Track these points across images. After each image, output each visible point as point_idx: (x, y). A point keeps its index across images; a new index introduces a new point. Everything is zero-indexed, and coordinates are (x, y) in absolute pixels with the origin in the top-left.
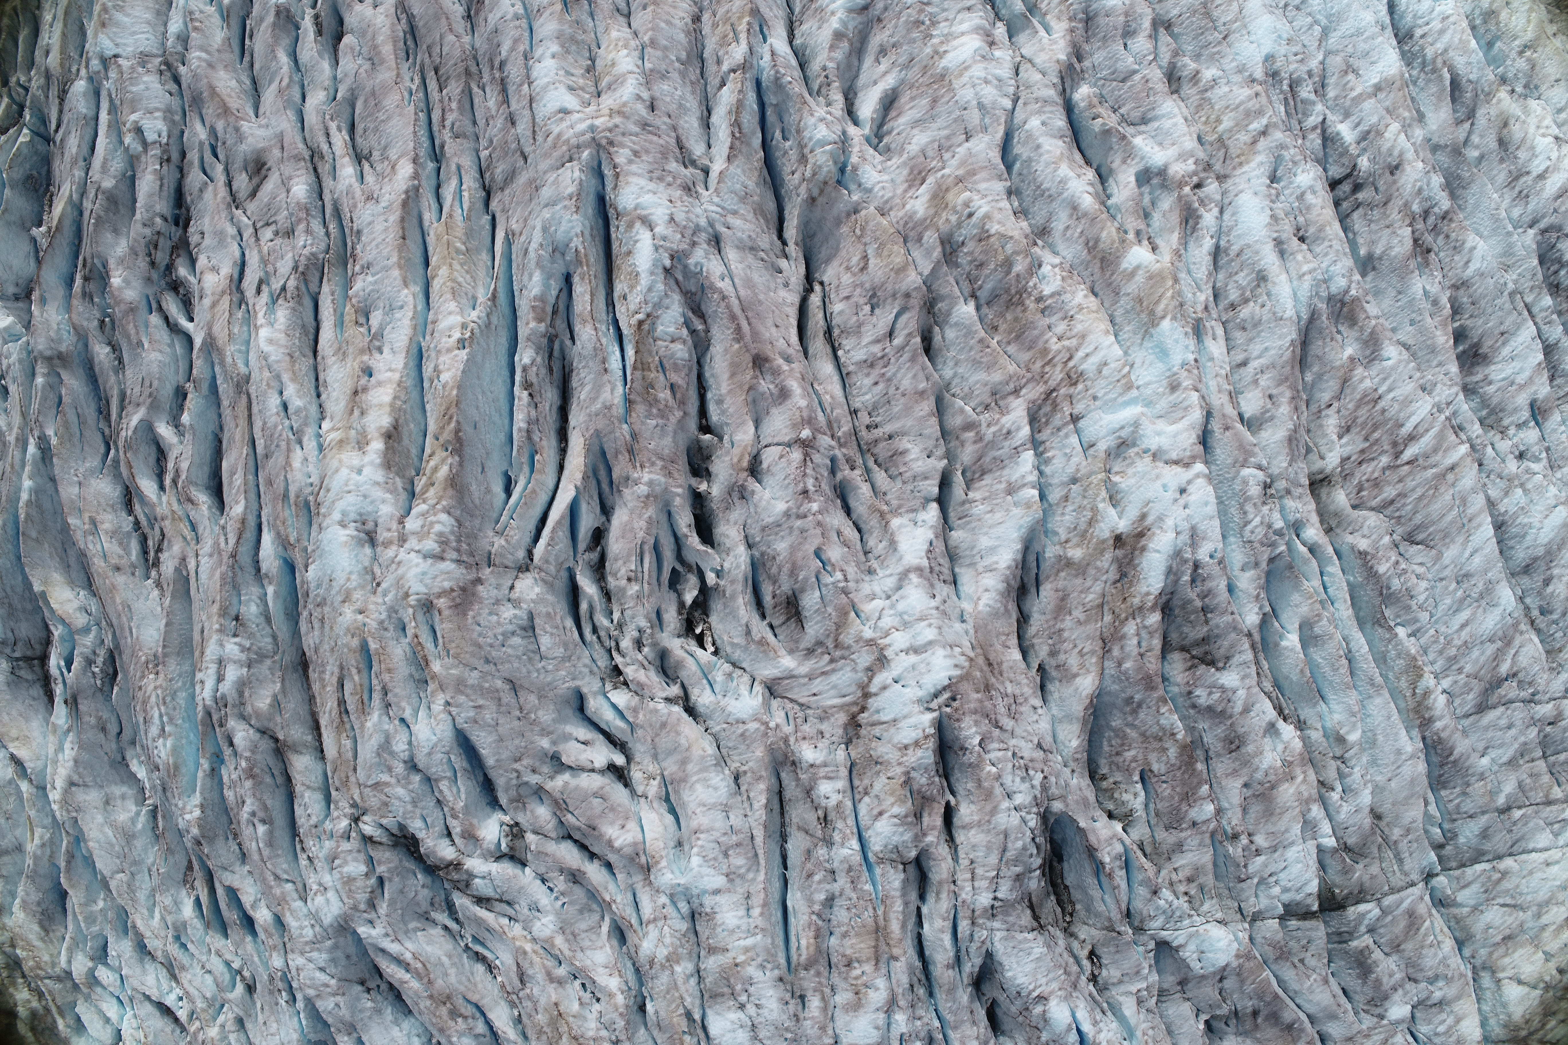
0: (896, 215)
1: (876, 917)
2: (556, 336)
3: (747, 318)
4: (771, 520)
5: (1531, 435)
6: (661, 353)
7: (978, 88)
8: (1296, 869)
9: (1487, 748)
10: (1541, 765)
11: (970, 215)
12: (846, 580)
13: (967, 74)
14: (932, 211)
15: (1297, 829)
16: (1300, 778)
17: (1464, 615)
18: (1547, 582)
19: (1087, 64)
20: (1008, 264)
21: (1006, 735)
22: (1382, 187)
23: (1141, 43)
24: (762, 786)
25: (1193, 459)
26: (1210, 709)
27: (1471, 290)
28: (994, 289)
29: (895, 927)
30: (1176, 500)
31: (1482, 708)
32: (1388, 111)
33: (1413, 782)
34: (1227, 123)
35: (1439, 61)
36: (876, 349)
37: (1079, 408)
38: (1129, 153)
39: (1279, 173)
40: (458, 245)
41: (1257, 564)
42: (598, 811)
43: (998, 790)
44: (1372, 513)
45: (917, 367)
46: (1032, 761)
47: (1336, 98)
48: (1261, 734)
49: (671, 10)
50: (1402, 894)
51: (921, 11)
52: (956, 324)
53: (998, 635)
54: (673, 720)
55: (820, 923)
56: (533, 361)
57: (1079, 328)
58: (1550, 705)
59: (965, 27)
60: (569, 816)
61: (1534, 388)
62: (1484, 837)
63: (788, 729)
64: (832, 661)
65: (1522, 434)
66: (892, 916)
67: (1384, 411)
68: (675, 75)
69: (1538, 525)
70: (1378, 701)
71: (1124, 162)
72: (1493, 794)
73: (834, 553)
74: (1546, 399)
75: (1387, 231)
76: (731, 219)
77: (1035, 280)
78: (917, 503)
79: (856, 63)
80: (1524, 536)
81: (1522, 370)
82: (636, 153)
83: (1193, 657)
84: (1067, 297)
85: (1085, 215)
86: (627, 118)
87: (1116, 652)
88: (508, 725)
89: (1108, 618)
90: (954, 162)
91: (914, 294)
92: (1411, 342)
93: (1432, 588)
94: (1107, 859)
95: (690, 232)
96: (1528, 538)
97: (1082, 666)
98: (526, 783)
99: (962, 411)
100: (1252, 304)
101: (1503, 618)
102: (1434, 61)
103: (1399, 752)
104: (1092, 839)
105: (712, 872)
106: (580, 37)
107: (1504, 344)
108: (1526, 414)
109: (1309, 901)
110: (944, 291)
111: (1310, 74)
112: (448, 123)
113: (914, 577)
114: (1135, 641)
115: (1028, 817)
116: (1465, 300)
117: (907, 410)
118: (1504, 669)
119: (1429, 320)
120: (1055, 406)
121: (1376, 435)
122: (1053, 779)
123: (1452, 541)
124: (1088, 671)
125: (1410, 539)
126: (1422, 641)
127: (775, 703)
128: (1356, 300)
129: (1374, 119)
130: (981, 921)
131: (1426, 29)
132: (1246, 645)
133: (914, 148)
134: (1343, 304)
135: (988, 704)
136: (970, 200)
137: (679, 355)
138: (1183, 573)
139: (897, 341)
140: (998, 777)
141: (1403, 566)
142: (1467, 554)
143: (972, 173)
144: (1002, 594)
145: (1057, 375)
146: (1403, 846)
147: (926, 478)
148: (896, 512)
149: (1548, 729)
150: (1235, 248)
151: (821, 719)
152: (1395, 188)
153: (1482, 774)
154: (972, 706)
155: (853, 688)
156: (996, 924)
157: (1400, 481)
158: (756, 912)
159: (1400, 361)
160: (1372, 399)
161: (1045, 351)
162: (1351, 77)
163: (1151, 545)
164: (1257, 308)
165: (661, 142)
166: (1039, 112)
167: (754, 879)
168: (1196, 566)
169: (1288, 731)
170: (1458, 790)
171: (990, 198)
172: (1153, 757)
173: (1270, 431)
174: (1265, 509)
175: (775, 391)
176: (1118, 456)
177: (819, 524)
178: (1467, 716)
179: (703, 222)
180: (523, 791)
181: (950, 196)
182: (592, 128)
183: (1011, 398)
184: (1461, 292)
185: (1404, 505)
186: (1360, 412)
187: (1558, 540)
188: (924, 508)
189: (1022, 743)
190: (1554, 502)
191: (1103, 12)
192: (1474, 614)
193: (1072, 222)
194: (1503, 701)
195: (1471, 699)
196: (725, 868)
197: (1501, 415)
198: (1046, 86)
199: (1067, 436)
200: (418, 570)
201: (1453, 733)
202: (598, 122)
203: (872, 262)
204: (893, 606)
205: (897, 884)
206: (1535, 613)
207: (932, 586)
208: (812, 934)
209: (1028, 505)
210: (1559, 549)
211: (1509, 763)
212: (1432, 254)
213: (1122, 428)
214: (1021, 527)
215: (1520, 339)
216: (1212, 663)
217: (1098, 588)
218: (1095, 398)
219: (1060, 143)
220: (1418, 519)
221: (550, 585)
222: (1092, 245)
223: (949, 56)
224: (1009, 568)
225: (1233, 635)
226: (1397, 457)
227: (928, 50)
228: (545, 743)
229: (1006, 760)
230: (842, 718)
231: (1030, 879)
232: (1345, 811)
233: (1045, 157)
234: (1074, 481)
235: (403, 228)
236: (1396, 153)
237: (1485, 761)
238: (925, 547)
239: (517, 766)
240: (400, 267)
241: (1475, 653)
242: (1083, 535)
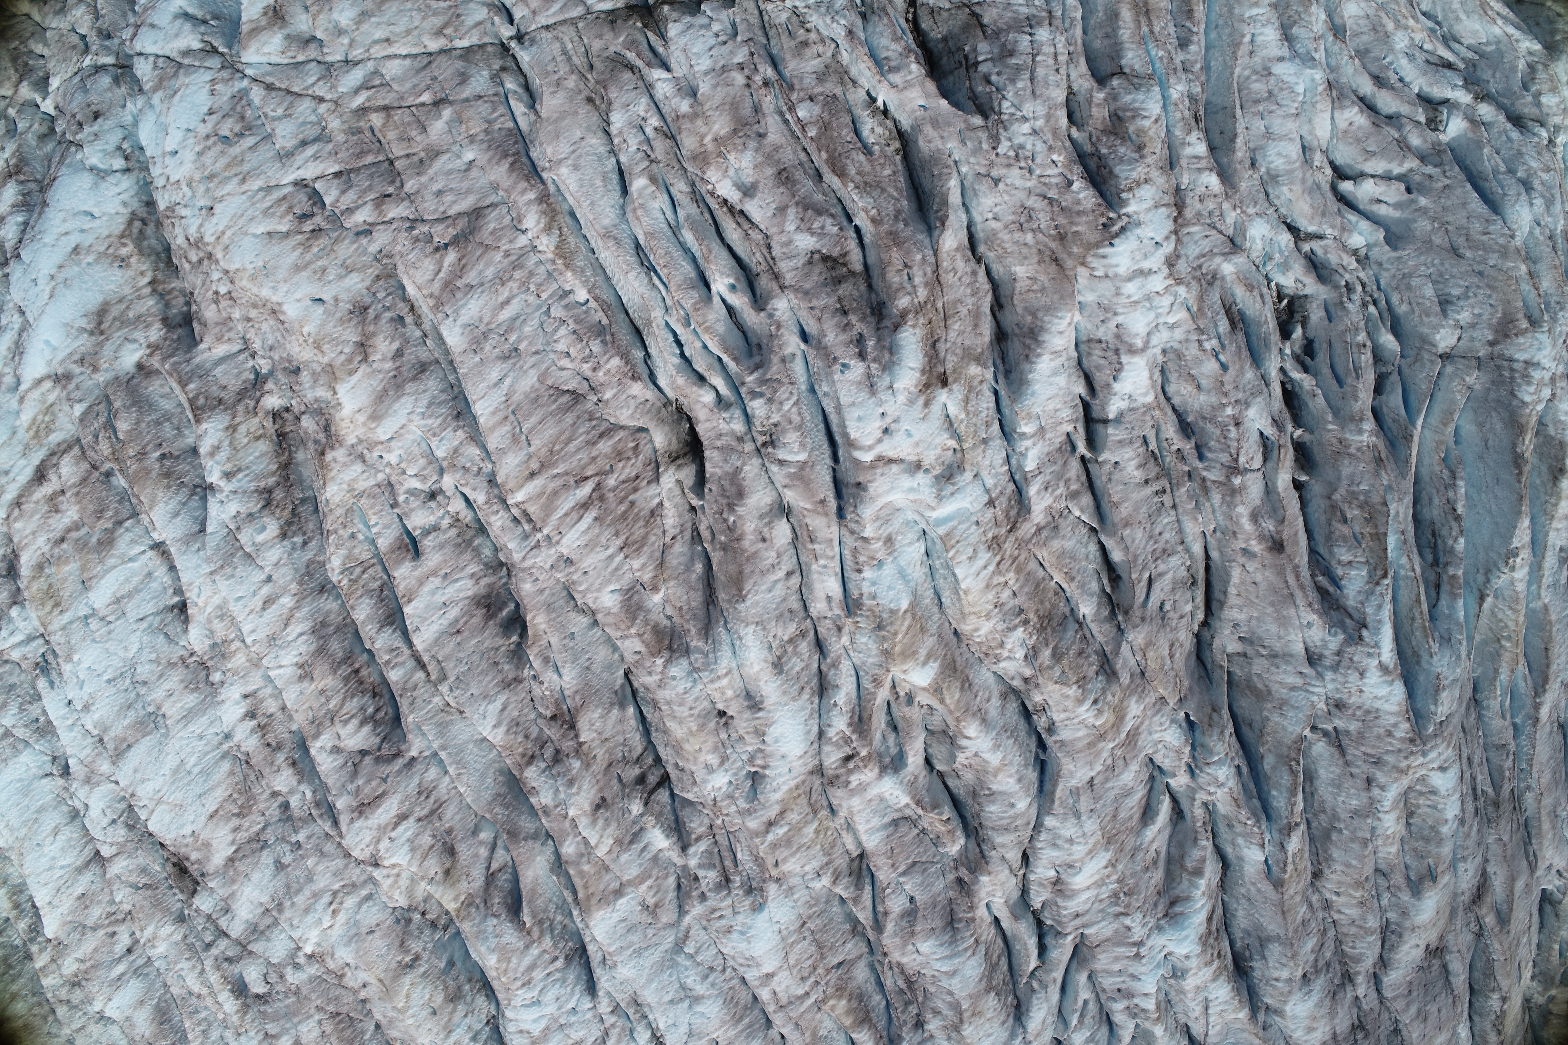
0: (1150, 699)
1: (1150, 24)
2: (1432, 565)
3: (1288, 587)
4: (1259, 399)
5: (418, 520)
6: (1360, 551)
7: (1080, 833)
8: (698, 47)
9: (467, 170)
10: (397, 150)
11: (1095, 702)
12: (1199, 342)
13: (1090, 846)
14: (1125, 704)
15: (704, 88)
16: (708, 139)
17: (506, 314)
18: (398, 354)
19: (951, 877)
20: (1057, 656)
21: (1038, 191)
22: (615, 781)
23: (896, 904)
24: (1239, 154)
25: (873, 465)
26: (819, 212)
27: (500, 678)
28: (1065, 630)
29: (1126, 15)
30: (896, 421)
31: (476, 214)
32: (607, 869)
33: (557, 136)
34: (809, 830)
35: (536, 933)
36: (1162, 567)
37: (989, 514)
38: (912, 786)
39: (749, 783)
40: (1508, 645)
41: (783, 360)
42: (1372, 140)
43: (1049, 136)
44: (623, 423)
45: (1132, 549)
46: (1009, 166)
47: (667, 876)
48: (761, 186)
49: (1343, 878)
50: (560, 18)
51: (1128, 906)
52: (1092, 595)
53: (1043, 289)
54: (1318, 219)
55: (1188, 24)
56: (1456, 540)
57: (991, 596)
58: (390, 216)
59: (1084, 896)
60: (1396, 136)
61: (417, 573)
62: (463, 74)
63: (1226, 206)
64: (1200, 267)
65: (432, 519)
66: (1131, 25)
67: (617, 534)
68: (1344, 815)
69: (414, 417)
70: (606, 222)
71: (916, 777)
72: (459, 120)
73: (1211, 366)
74: (399, 562)
75: (606, 735)
76: (1299, 681)
77: (1031, 642)
78: (1128, 418)
79: (1173, 850)
80: (430, 404)
81: (433, 593)
82: (1389, 734)
83: (845, 265)
84: (1001, 626)
85: (974, 715)
86: (1394, 767)
87: (929, 270)
88: (1458, 218)
89: (940, 305)
90: (1105, 755)
91: (1138, 621)
92: (573, 615)
93: (548, 343)
94: (914, 67)
95: (1343, 664)
96: (425, 402)
97: (953, 259)
98: (1435, 166)
99: (1082, 510)
100: (786, 638)
101: (457, 312)
102: (542, 933)
103: (576, 167)
104: (931, 86)
105: (1285, 78)
106: (1420, 844)
107: (457, 621)
108: (427, 543)
109: (675, 15)
110: (1106, 627)
111: (703, 897)
112: (1511, 757)
113: (1139, 343)
114: (918, 280)
115: (1012, 110)
116: (507, 667)
117: (1136, 509)
118: (451, 257)
119: (554, 640)
120: (1007, 516)
121: (623, 508)
122: (985, 146)
123: (527, 395)
124: (948, 253)
125: (576, 397)
126: (555, 286)
127: (1230, 232)
128: (655, 653)
129: (625, 857)
130: (1044, 14)
131: (551, 968)
132: (789, 278)
133: (1134, 767)
134: (670, 648)
135: (1062, 220)
136: (1096, 716)
137: (1344, 550)
138: (875, 348)
139: (1147, 575)
140: (1050, 148)
141: (586, 368)
142: (508, 381)
143: (1091, 745)
144: (1042, 329)
145: (1009, 546)
146: (564, 69)
147: (1120, 442)
148: (1148, 408)
149: (391, 190)
150: (806, 696)
151: (1199, 214)
152: (601, 784)
153: (472, 142)
154: (1084, 219)
155: (1185, 239)
156: (1024, 10)
157: (594, 459)
158: (1247, 39)
159: (599, 590)
160: (629, 547)
161: (1018, 571)
162: (651, 901)
163: (918, 375)
164: (779, 634)
165: (1363, 749)
166: (1015, 817)
167: (1244, 69)
168: (862, 356)
169: (726, 190)
170: (497, 127)
171: (1076, 721)
172: (867, 168)
173: (762, 504)
174: (775, 418)
175: (1261, 520)
176: (950, 467)
177: (1226, 395)
178: (493, 205)
179: (1329, 675)
180: (1437, 160)
181: (1112, 719)
182: (1424, 754)
183: (1043, 524)
184: (511, 675)
185: (588, 432)
186: (642, 531)
187: (387, 402)
188: (1121, 414)
189: (1018, 183)
190: (393, 443)
191: (937, 932)
192: (494, 316)
193: (985, 706)
194: (450, 221)
195: (491, 222)
196: (1272, 80)
197: (459, 540)
198: (1004, 846)
199: (995, 486)
200: (1545, 352)
201: (513, 187)
202: (1421, 760)
203: (1167, 652)
204: (1158, 316)
205: (1130, 55)
206: (409, 319)
207: (1118, 336)
208: (1196, 14)
209: (1029, 416)
210: (386, 390)
211: (438, 154)
212: (549, 714)
213: (952, 494)
214: (1033, 395)
215: (435, 627)
216: (825, 258)
217: (952, 335)
218: (977, 523)
219: (994, 787)
220: (569, 418)
221: (1426, 342)
222: (967, 684)
223: (1104, 862)
224: (1039, 355)
225: (807, 286)
226: (599, 484)
227: (1120, 867)
228: (1423, 201)
229: (1042, 166)
230: (1189, 213)
231: (991, 52)
232: (642, 106)
233: (1013, 771)
234: (985, 441)
235: (1547, 658)
236: (600, 822)
237: (469, 156)
238: (1123, 374)
239: (1447, 182)
240: (1550, 622)
241: (490, 272)
242: (971, 389)
